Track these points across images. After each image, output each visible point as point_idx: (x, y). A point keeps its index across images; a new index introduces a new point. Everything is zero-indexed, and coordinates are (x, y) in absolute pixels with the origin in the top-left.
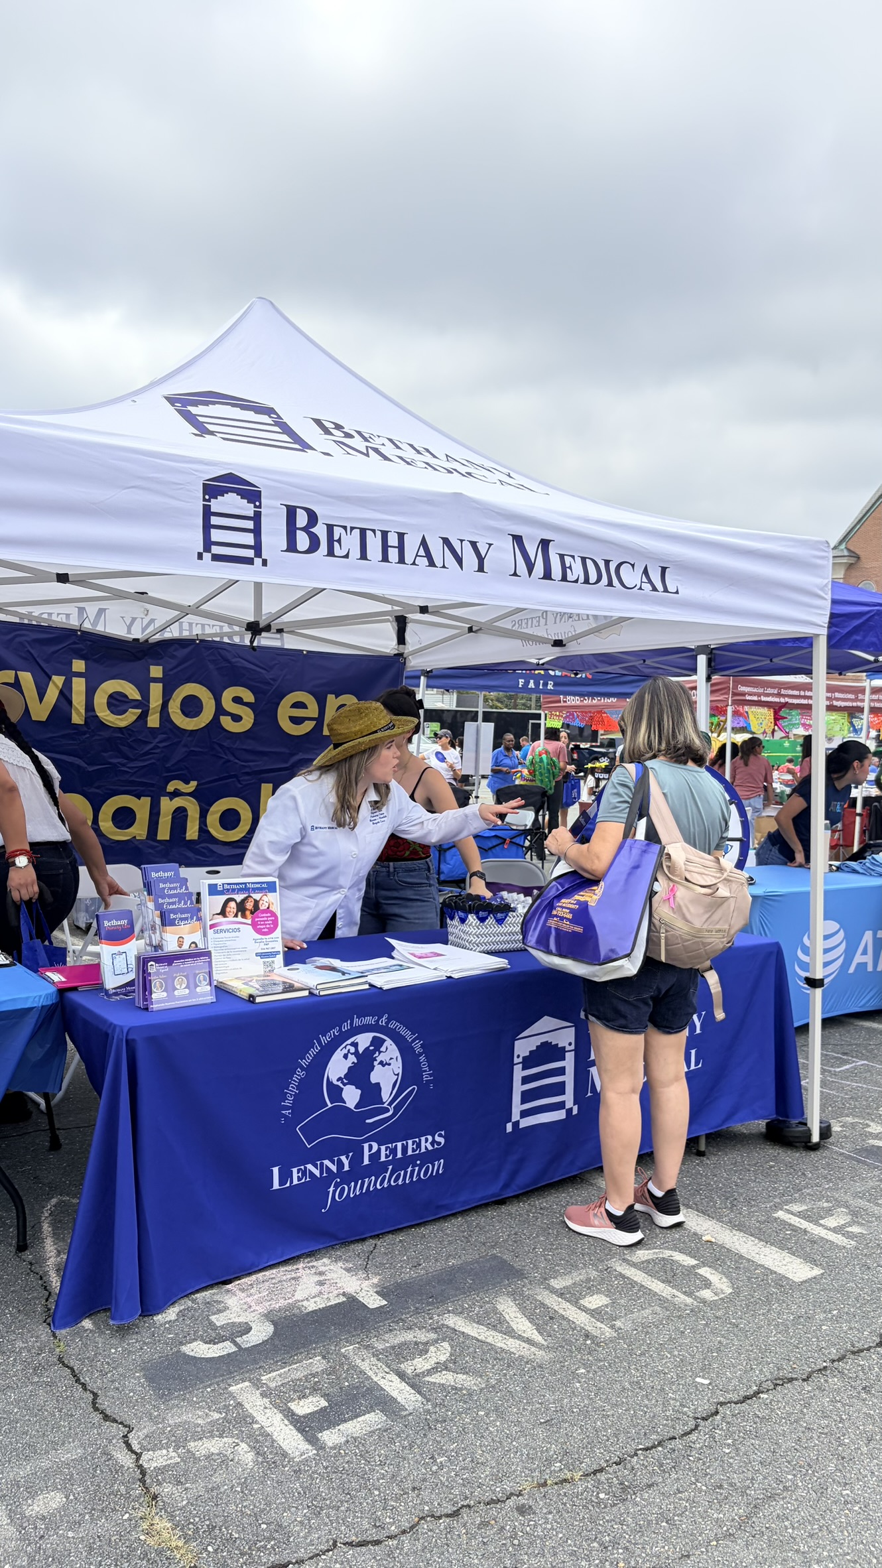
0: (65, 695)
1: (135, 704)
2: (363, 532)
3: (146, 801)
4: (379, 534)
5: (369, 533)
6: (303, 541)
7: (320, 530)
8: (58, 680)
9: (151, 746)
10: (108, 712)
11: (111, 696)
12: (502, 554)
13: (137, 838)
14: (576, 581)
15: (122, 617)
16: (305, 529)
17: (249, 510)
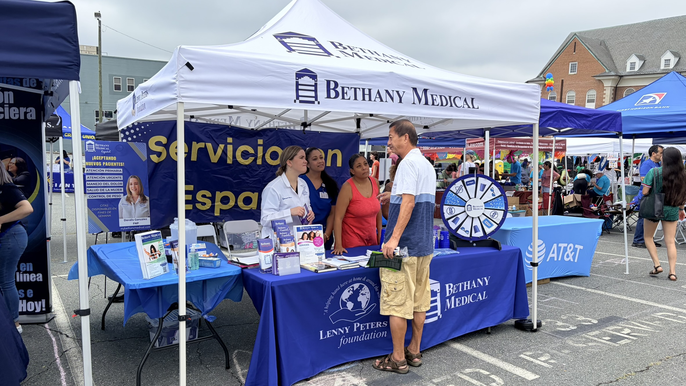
0: (225, 152)
1: (252, 155)
2: (355, 89)
3: (256, 194)
4: (361, 90)
5: (357, 89)
6: (333, 94)
7: (339, 89)
8: (222, 146)
9: (258, 172)
10: (242, 158)
11: (242, 152)
12: (409, 95)
13: (253, 209)
14: (438, 105)
15: (247, 120)
16: (334, 89)
17: (312, 82)
